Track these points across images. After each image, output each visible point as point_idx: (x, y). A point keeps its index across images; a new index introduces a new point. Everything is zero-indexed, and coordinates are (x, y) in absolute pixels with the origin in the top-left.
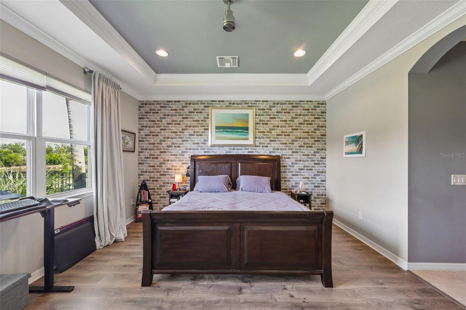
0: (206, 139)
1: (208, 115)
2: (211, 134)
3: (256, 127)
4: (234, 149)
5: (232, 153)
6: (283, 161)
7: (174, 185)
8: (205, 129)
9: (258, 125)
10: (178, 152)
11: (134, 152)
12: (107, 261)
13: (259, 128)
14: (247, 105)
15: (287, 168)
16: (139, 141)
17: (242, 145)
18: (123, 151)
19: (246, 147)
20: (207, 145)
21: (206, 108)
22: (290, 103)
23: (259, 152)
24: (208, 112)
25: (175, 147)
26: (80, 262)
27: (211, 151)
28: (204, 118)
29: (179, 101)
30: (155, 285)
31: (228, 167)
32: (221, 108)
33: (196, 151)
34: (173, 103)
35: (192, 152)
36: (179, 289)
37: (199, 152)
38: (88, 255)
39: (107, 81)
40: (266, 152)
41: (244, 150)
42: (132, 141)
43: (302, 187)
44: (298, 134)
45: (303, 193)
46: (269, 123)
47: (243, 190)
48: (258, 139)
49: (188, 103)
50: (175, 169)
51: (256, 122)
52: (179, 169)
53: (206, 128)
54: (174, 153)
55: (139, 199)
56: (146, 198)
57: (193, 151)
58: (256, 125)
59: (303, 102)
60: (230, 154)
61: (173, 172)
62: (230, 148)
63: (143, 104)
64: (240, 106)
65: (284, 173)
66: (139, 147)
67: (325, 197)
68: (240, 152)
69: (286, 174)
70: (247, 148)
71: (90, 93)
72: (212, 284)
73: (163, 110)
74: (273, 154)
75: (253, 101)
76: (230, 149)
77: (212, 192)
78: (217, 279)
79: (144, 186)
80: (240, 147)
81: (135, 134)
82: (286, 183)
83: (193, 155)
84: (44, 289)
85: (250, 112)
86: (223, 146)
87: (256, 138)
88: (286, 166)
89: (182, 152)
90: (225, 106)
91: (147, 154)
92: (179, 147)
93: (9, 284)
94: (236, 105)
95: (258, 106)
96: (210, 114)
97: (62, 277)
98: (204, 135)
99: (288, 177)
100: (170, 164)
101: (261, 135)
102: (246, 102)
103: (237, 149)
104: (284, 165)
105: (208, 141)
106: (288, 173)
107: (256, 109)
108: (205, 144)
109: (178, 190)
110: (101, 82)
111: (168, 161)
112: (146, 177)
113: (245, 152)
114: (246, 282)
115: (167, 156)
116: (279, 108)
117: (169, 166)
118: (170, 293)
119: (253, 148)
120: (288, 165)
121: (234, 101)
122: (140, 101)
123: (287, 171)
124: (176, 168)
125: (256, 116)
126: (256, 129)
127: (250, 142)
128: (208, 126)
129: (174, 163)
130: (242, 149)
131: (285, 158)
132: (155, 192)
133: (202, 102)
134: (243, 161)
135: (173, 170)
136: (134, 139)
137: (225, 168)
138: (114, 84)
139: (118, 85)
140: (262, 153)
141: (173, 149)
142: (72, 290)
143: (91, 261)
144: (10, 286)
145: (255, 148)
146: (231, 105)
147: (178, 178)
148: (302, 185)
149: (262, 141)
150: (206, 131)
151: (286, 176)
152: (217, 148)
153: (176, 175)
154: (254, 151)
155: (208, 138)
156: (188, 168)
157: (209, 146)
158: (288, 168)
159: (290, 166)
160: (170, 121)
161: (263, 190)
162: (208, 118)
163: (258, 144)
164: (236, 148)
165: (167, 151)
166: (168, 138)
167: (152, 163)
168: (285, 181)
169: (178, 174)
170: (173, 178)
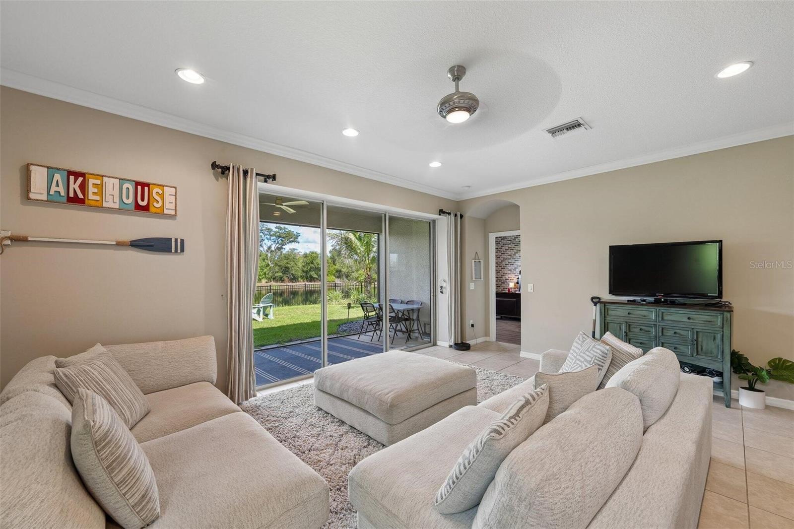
7: (509, 290)
10: (512, 268)
25: (510, 265)
52: (513, 280)
89: (515, 268)
92: (513, 265)
111: (506, 274)
115: (506, 271)
117: (507, 277)
124: (511, 278)
129: (510, 276)
135: (509, 280)
147: (511, 285)
156: (518, 278)
160: (507, 248)
165: (505, 267)
169: (512, 282)
170: (509, 285)
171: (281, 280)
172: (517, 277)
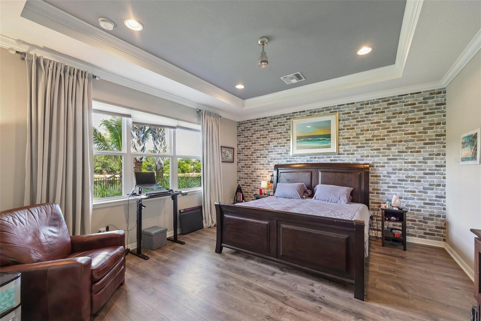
0: (288, 149)
1: (290, 127)
2: (293, 144)
3: (339, 133)
4: (315, 158)
5: (313, 162)
6: (375, 170)
7: (261, 190)
8: (287, 140)
9: (342, 131)
10: (265, 162)
11: (233, 162)
12: (206, 235)
13: (343, 134)
14: (329, 111)
15: (380, 178)
16: (238, 154)
17: (324, 153)
18: (222, 162)
19: (327, 155)
20: (289, 155)
21: (288, 121)
22: (384, 100)
23: (344, 160)
24: (290, 124)
25: (263, 157)
26: (193, 232)
27: (292, 160)
28: (287, 130)
29: (266, 118)
30: (223, 254)
31: (308, 176)
32: (302, 117)
33: (280, 161)
34: (261, 120)
35: (276, 162)
36: (234, 260)
37: (283, 162)
38: (198, 230)
39: (210, 114)
40: (351, 160)
41: (325, 159)
42: (231, 154)
43: (395, 201)
44: (397, 136)
45: (394, 209)
46: (355, 128)
47: (316, 199)
48: (342, 146)
49: (273, 118)
50: (263, 177)
51: (340, 128)
52: (266, 177)
53: (288, 138)
54: (262, 163)
55: (236, 199)
56: (241, 199)
57: (277, 160)
58: (340, 131)
59: (404, 96)
60: (311, 162)
61: (262, 179)
62: (311, 156)
63: (240, 124)
64: (321, 113)
65: (377, 184)
66: (238, 158)
67: (443, 219)
68: (322, 161)
69: (379, 185)
70: (330, 156)
71: (200, 124)
72: (257, 264)
73: (254, 127)
74: (360, 162)
75: (336, 106)
76: (311, 158)
77: (286, 198)
78: (263, 262)
79: (239, 190)
80: (321, 156)
81: (234, 149)
82: (379, 196)
83: (277, 164)
84: (173, 240)
85: (333, 119)
86: (304, 155)
87: (339, 145)
88: (380, 176)
89: (268, 162)
90: (306, 115)
91: (242, 164)
92: (266, 157)
93: (159, 230)
94: (318, 113)
95: (342, 111)
96: (291, 126)
97: (182, 237)
98: (287, 146)
99: (382, 189)
100: (259, 172)
101: (345, 141)
102: (328, 109)
103: (319, 158)
104: (376, 175)
105: (289, 151)
106: (381, 185)
107: (339, 113)
108: (287, 154)
109: (263, 194)
110: (206, 116)
111: (258, 169)
112: (242, 182)
113: (328, 161)
114: (283, 271)
115: (257, 166)
116: (368, 109)
117: (259, 174)
118: (228, 260)
119: (337, 156)
120: (382, 175)
121: (315, 109)
122: (238, 122)
123: (381, 182)
124: (263, 175)
125: (339, 121)
126: (339, 135)
127: (333, 149)
128: (290, 137)
129: (262, 172)
130: (323, 158)
131: (377, 166)
132: (248, 195)
133: (284, 116)
134: (325, 170)
135: (261, 178)
136: (233, 153)
137: (305, 176)
138: (216, 115)
139: (218, 115)
140: (347, 161)
141: (261, 160)
142: (184, 244)
143: (199, 233)
144: (158, 232)
145: (339, 156)
146: (312, 113)
147: (264, 184)
148: (396, 199)
149: (347, 147)
150: (288, 142)
151: (380, 188)
152: (299, 157)
153: (262, 182)
154: (338, 159)
155: (290, 148)
156: (272, 176)
157: (291, 155)
158: (382, 178)
159: (384, 176)
160: (258, 135)
161: (338, 201)
162: (290, 130)
163: (342, 152)
164: (317, 156)
165: (256, 161)
166: (258, 150)
167: (246, 172)
168: (377, 193)
169: (265, 180)
170: (260, 184)
171: (101, 172)
172: (271, 174)
